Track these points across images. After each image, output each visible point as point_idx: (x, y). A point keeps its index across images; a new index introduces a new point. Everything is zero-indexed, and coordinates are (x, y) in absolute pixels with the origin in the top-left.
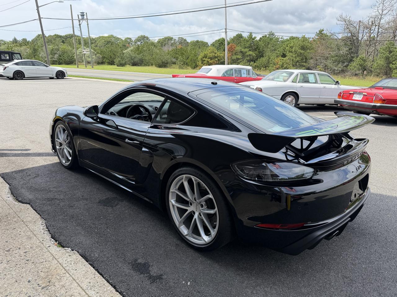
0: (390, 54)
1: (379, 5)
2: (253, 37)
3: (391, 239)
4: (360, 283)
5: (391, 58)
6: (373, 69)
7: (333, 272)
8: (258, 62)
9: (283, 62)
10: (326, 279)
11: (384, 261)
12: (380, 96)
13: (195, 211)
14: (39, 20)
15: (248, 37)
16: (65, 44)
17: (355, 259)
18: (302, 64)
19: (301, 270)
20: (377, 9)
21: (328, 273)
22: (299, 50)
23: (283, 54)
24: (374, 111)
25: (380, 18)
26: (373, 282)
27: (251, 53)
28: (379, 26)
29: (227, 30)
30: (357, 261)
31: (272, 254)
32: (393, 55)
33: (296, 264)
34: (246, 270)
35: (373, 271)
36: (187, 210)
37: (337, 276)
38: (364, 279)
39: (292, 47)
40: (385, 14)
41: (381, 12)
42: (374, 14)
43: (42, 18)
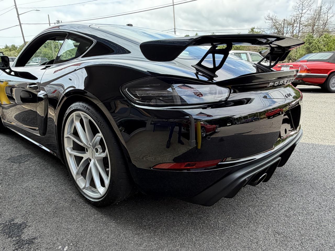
0: (310, 45)
1: (299, 6)
3: (331, 186)
4: (298, 241)
5: (311, 49)
6: (296, 58)
7: (261, 227)
10: (253, 237)
11: (325, 211)
12: (305, 67)
13: (91, 158)
14: (19, 25)
16: (47, 48)
17: (289, 210)
19: (220, 225)
20: (297, 9)
21: (255, 228)
24: (301, 80)
25: (300, 16)
26: (314, 239)
28: (300, 23)
29: (176, 30)
30: (292, 212)
31: (187, 207)
32: (313, 46)
33: (215, 219)
34: (150, 228)
35: (313, 224)
36: (82, 158)
37: (267, 231)
38: (302, 235)
40: (305, 13)
41: (301, 12)
42: (295, 13)
43: (22, 24)
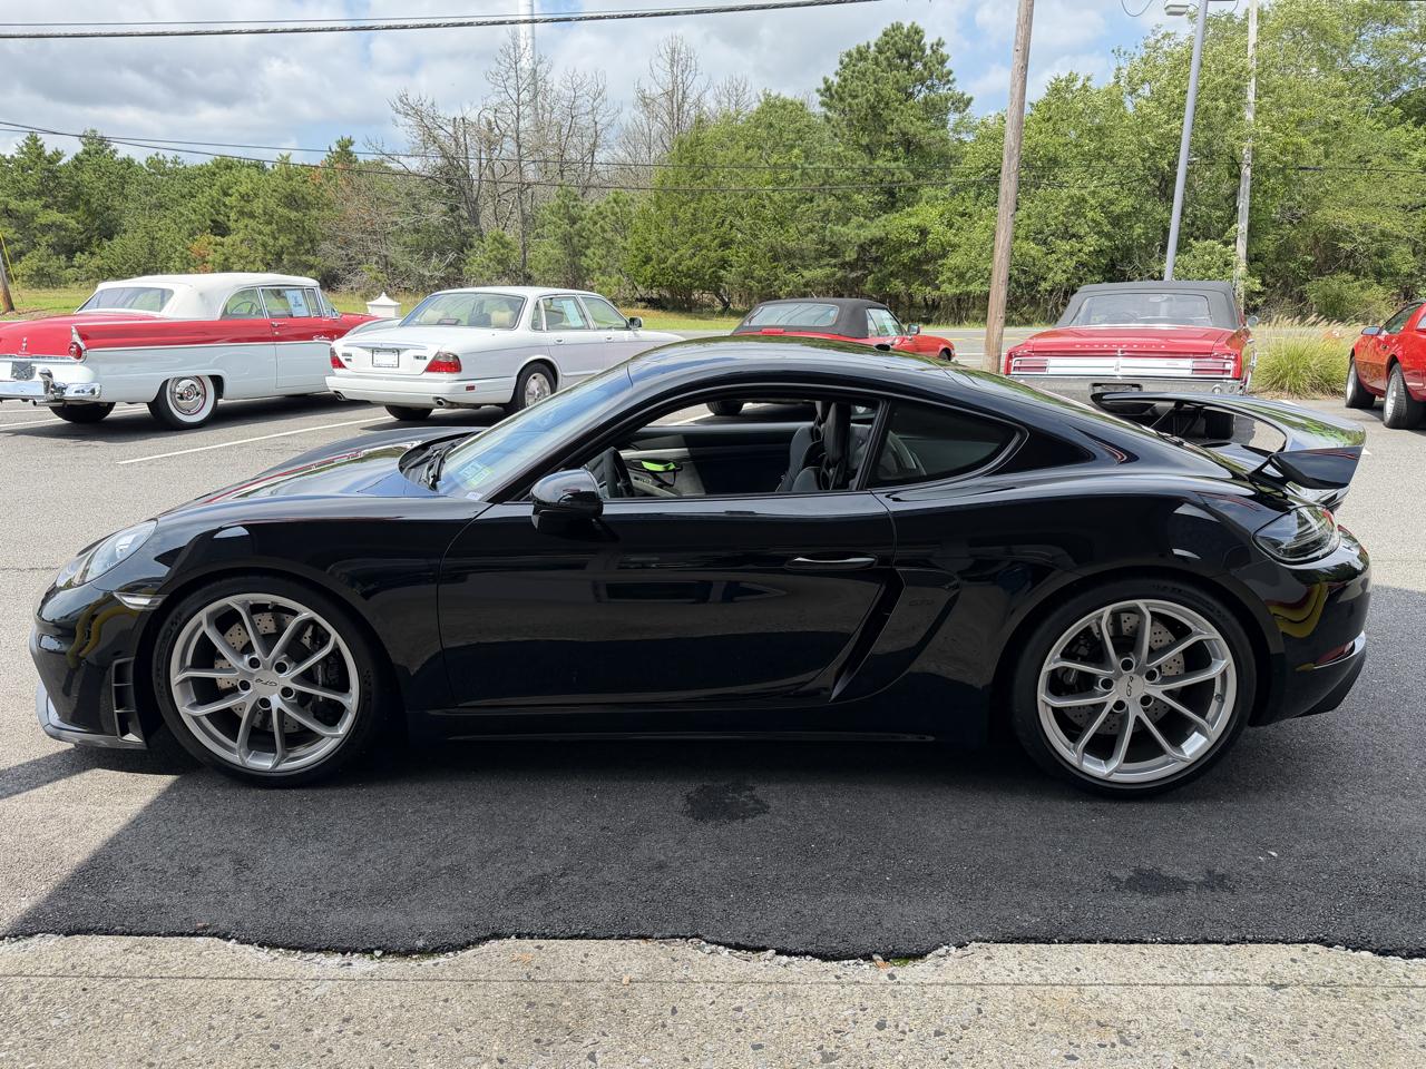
0: (572, 227)
1: (507, 73)
2: (48, 152)
8: (105, 253)
9: (224, 254)
13: (1124, 698)
15: (23, 153)
18: (304, 258)
22: (280, 210)
23: (212, 221)
25: (515, 113)
27: (55, 216)
32: (582, 229)
39: (245, 198)
41: (517, 96)
